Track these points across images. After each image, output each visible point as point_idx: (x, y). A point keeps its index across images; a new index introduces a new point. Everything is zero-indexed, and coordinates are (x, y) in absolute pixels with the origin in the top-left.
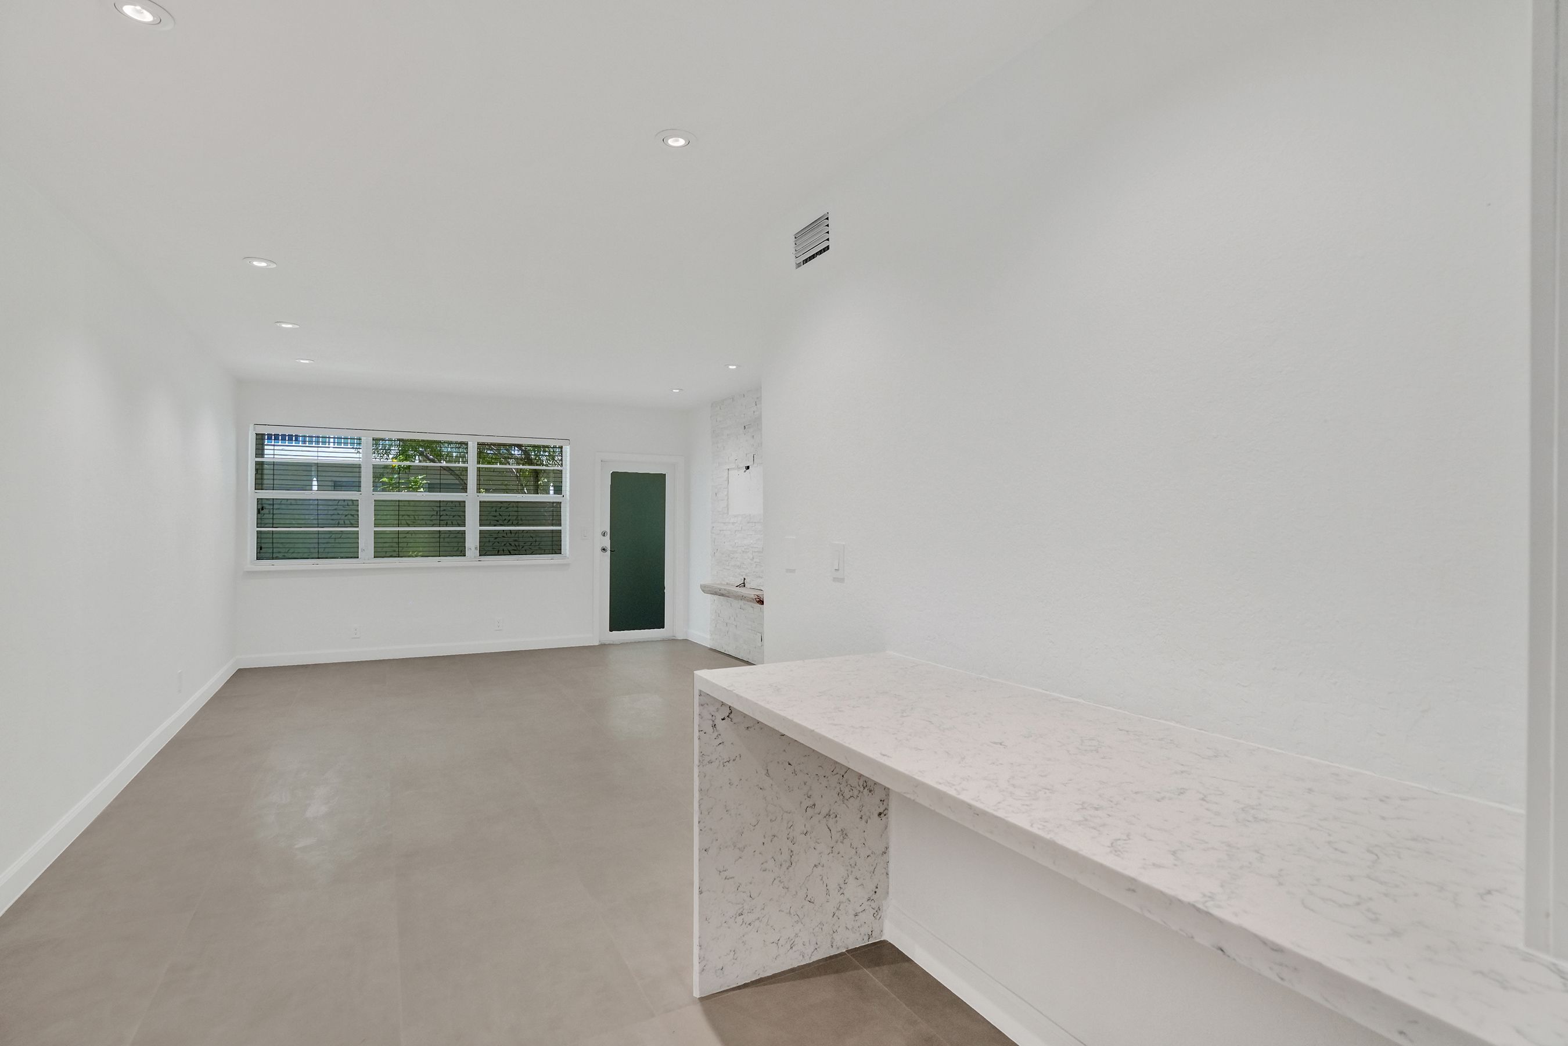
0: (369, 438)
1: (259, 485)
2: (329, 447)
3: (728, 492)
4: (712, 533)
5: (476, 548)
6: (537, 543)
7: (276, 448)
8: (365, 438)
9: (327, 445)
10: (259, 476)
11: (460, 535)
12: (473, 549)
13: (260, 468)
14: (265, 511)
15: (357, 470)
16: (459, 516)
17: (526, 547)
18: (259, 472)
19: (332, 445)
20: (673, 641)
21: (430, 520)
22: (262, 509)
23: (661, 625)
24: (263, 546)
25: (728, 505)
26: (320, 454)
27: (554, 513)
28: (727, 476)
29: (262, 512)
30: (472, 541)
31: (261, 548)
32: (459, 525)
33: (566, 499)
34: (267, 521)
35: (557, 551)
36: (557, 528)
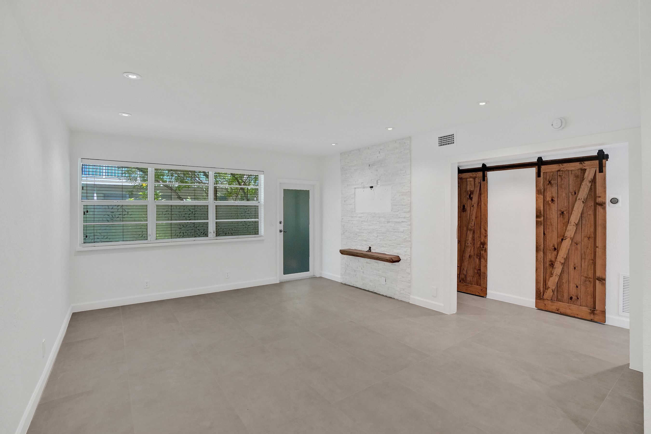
0: (153, 169)
1: (85, 196)
3: (355, 200)
4: (342, 222)
5: (214, 232)
8: (150, 168)
11: (205, 225)
12: (212, 232)
13: (85, 188)
20: (314, 278)
21: (189, 217)
22: (87, 212)
23: (308, 270)
24: (88, 234)
25: (355, 207)
28: (354, 191)
30: (212, 228)
31: (86, 237)
32: (204, 219)
33: (261, 204)
34: (90, 219)
35: (257, 233)
36: (256, 220)
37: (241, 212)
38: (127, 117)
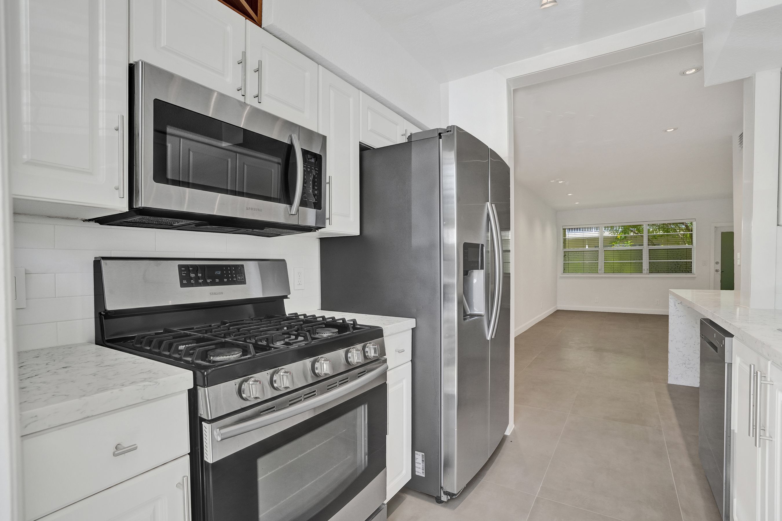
1: (565, 247)
2: (592, 232)
5: (647, 270)
6: (678, 268)
7: (569, 234)
9: (592, 231)
10: (564, 244)
11: (640, 264)
13: (565, 240)
14: (566, 256)
15: (597, 240)
16: (640, 256)
17: (672, 270)
18: (564, 242)
19: (594, 231)
21: (627, 258)
24: (565, 268)
26: (584, 235)
27: (688, 253)
29: (565, 257)
30: (646, 267)
31: (565, 269)
32: (640, 260)
33: (694, 247)
34: (567, 260)
35: (690, 271)
36: (690, 261)
37: (673, 254)
38: (571, 195)
